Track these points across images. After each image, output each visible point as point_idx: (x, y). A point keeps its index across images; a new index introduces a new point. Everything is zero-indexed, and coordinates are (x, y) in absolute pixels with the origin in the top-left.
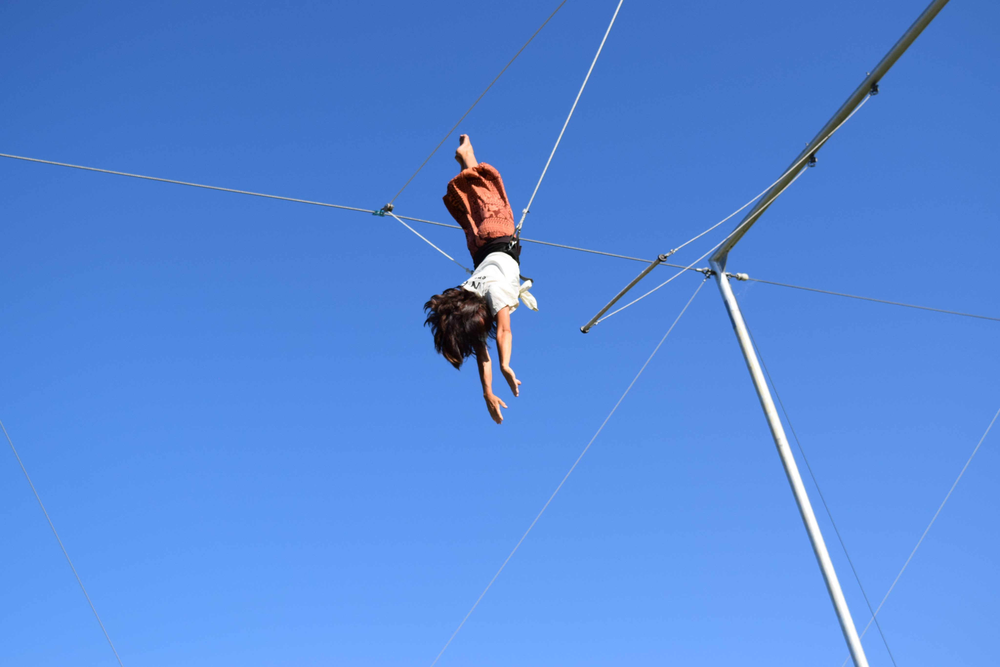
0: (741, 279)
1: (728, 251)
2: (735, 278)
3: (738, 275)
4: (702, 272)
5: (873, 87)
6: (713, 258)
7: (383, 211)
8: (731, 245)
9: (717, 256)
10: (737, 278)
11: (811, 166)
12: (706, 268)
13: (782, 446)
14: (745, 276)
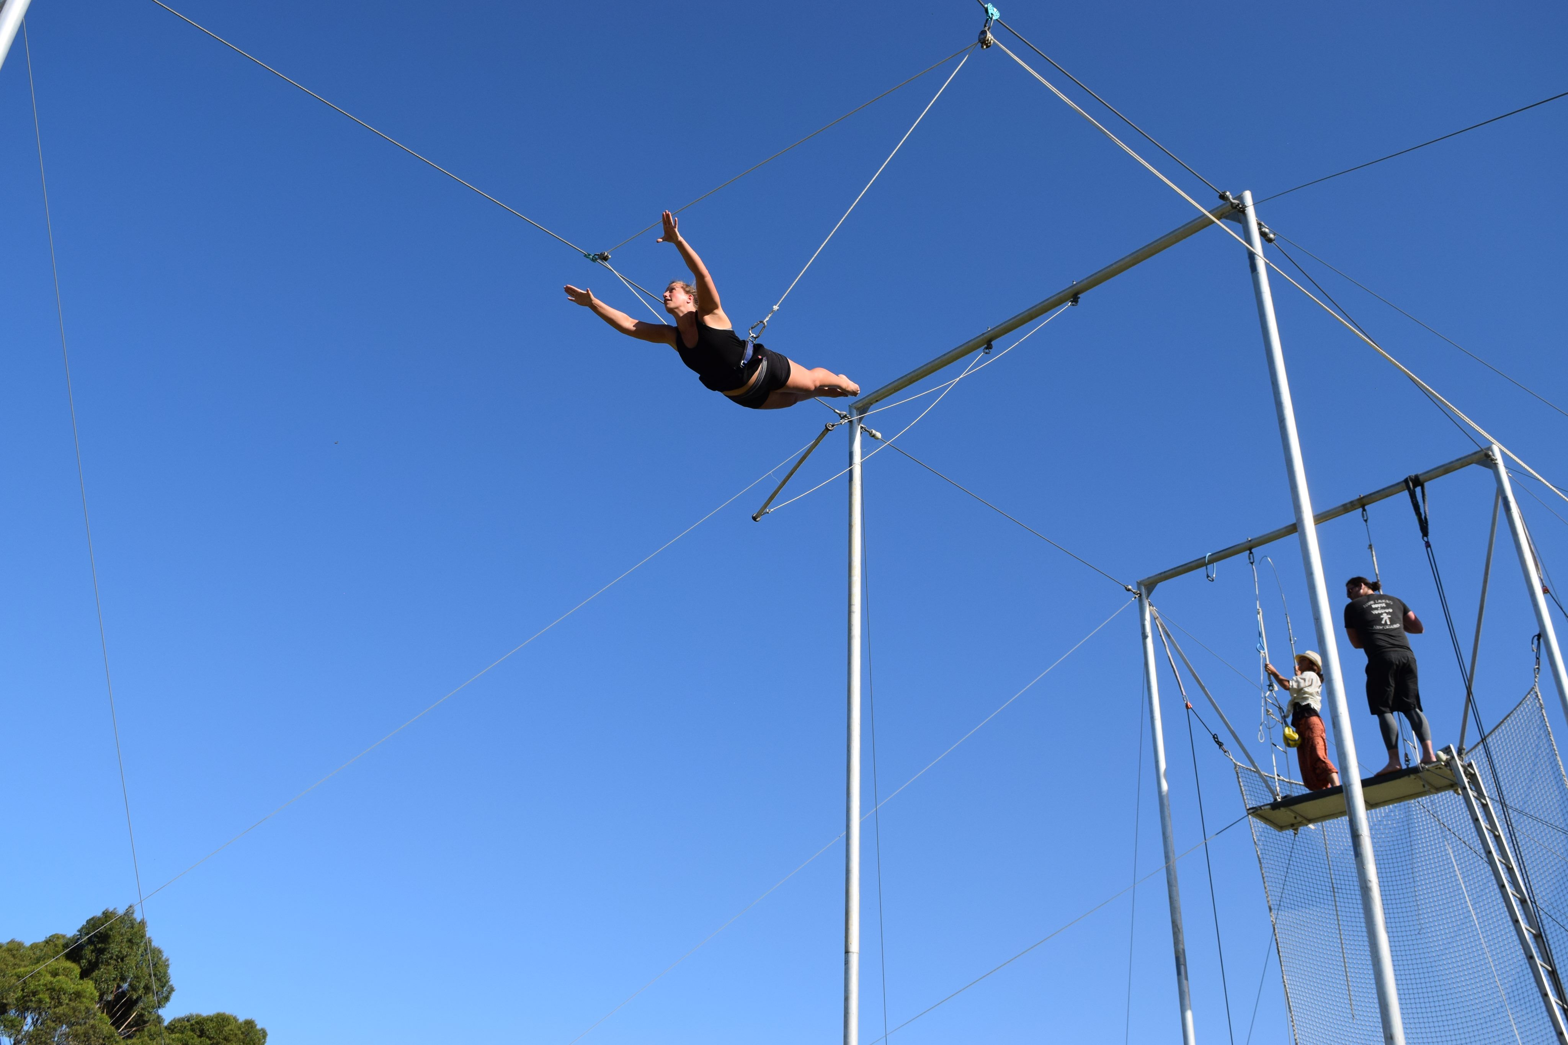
0: (874, 436)
1: (871, 404)
2: (868, 433)
3: (872, 431)
4: (840, 415)
5: (1075, 298)
6: (854, 405)
7: (597, 257)
8: (877, 399)
9: (860, 405)
10: (871, 434)
11: (986, 353)
12: (845, 413)
13: (854, 612)
14: (879, 435)
